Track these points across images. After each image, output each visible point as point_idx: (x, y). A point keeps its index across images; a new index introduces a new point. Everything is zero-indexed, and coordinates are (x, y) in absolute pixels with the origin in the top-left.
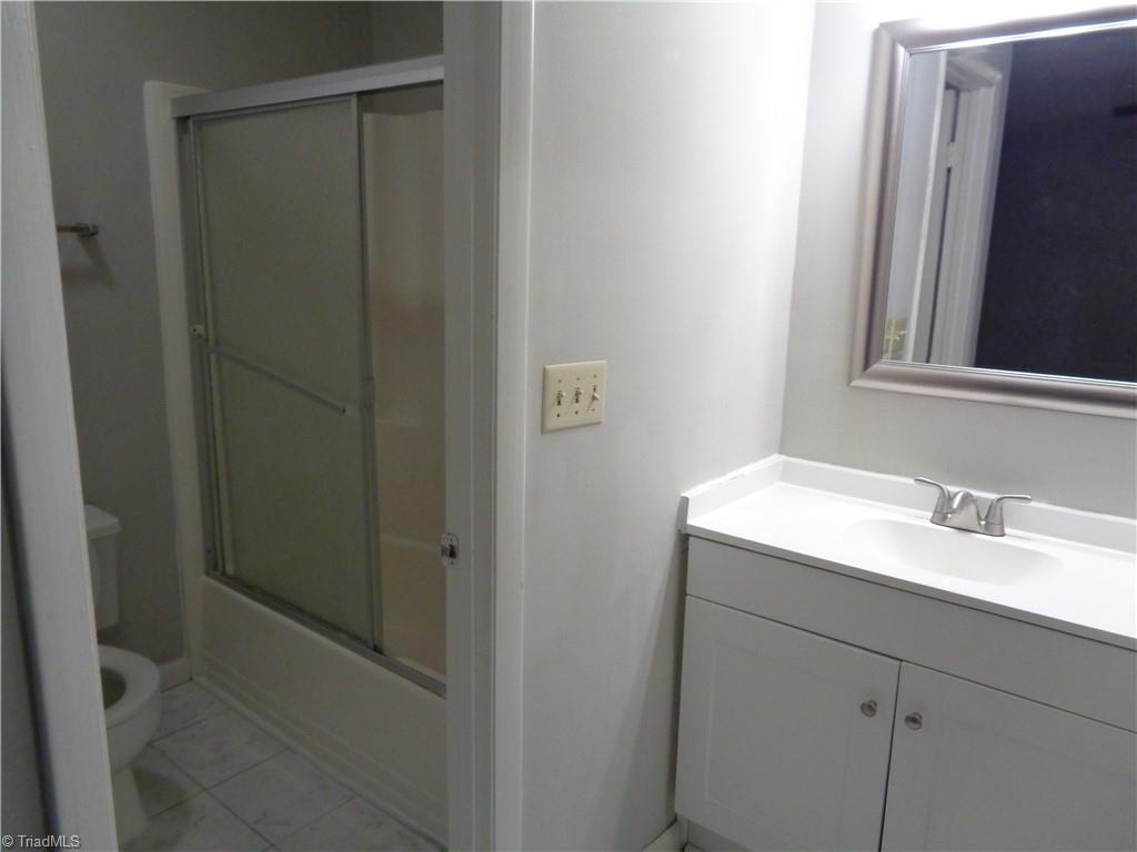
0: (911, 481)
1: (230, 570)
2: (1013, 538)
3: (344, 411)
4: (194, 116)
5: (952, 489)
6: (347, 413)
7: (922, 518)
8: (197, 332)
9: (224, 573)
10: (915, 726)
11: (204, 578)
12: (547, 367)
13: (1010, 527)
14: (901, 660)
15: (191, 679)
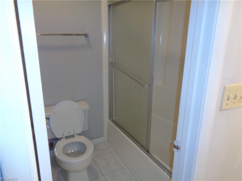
1: (114, 119)
3: (144, 86)
4: (113, 4)
6: (145, 87)
8: (110, 61)
9: (113, 120)
11: (108, 119)
12: (226, 85)
15: (104, 142)
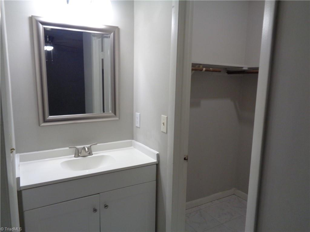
0: (68, 148)
2: (95, 154)
5: (78, 147)
7: (72, 158)
10: (107, 207)
13: (93, 152)
14: (99, 194)
